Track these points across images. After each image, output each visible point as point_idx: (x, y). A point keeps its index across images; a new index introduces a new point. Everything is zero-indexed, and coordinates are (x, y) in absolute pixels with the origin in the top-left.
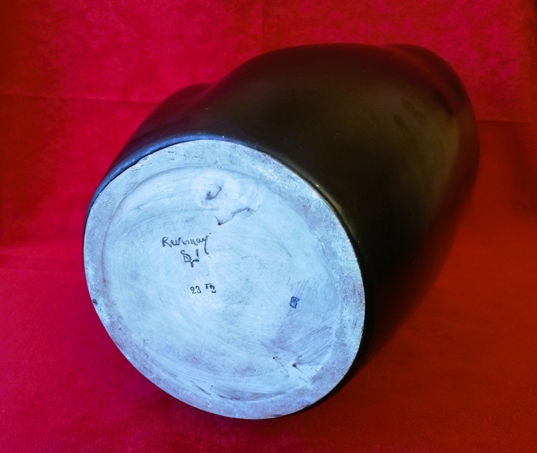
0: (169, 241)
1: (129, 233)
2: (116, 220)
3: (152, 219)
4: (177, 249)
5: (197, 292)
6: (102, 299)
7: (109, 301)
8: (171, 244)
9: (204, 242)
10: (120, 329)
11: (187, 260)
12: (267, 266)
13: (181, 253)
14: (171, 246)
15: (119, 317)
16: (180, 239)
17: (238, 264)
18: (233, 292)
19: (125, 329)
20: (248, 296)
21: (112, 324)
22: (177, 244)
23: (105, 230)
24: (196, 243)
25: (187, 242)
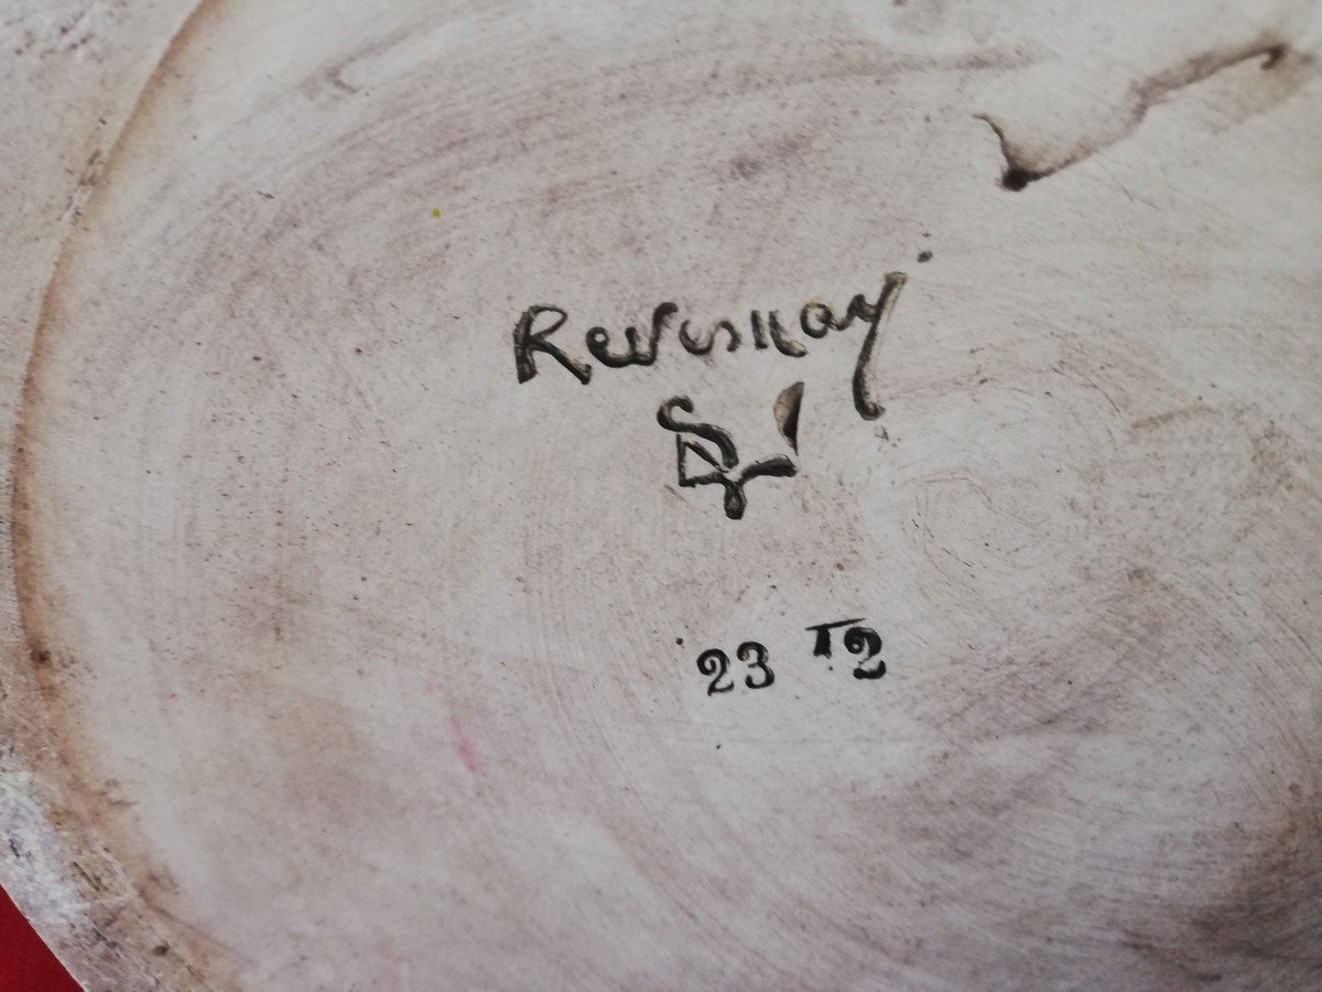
0: (571, 341)
1: (238, 292)
2: (131, 190)
3: (448, 161)
4: (638, 391)
5: (741, 684)
6: (24, 776)
7: (77, 785)
8: (584, 357)
9: (860, 327)
10: (162, 950)
11: (696, 466)
12: (1302, 473)
13: (664, 420)
14: (583, 376)
15: (154, 878)
16: (664, 312)
17: (1095, 475)
18: (1010, 662)
19: (193, 946)
20: (1116, 677)
21: (105, 929)
22: (635, 359)
23: (42, 274)
24: (795, 335)
25: (724, 337)
